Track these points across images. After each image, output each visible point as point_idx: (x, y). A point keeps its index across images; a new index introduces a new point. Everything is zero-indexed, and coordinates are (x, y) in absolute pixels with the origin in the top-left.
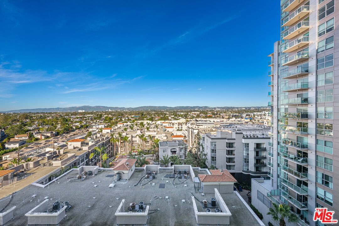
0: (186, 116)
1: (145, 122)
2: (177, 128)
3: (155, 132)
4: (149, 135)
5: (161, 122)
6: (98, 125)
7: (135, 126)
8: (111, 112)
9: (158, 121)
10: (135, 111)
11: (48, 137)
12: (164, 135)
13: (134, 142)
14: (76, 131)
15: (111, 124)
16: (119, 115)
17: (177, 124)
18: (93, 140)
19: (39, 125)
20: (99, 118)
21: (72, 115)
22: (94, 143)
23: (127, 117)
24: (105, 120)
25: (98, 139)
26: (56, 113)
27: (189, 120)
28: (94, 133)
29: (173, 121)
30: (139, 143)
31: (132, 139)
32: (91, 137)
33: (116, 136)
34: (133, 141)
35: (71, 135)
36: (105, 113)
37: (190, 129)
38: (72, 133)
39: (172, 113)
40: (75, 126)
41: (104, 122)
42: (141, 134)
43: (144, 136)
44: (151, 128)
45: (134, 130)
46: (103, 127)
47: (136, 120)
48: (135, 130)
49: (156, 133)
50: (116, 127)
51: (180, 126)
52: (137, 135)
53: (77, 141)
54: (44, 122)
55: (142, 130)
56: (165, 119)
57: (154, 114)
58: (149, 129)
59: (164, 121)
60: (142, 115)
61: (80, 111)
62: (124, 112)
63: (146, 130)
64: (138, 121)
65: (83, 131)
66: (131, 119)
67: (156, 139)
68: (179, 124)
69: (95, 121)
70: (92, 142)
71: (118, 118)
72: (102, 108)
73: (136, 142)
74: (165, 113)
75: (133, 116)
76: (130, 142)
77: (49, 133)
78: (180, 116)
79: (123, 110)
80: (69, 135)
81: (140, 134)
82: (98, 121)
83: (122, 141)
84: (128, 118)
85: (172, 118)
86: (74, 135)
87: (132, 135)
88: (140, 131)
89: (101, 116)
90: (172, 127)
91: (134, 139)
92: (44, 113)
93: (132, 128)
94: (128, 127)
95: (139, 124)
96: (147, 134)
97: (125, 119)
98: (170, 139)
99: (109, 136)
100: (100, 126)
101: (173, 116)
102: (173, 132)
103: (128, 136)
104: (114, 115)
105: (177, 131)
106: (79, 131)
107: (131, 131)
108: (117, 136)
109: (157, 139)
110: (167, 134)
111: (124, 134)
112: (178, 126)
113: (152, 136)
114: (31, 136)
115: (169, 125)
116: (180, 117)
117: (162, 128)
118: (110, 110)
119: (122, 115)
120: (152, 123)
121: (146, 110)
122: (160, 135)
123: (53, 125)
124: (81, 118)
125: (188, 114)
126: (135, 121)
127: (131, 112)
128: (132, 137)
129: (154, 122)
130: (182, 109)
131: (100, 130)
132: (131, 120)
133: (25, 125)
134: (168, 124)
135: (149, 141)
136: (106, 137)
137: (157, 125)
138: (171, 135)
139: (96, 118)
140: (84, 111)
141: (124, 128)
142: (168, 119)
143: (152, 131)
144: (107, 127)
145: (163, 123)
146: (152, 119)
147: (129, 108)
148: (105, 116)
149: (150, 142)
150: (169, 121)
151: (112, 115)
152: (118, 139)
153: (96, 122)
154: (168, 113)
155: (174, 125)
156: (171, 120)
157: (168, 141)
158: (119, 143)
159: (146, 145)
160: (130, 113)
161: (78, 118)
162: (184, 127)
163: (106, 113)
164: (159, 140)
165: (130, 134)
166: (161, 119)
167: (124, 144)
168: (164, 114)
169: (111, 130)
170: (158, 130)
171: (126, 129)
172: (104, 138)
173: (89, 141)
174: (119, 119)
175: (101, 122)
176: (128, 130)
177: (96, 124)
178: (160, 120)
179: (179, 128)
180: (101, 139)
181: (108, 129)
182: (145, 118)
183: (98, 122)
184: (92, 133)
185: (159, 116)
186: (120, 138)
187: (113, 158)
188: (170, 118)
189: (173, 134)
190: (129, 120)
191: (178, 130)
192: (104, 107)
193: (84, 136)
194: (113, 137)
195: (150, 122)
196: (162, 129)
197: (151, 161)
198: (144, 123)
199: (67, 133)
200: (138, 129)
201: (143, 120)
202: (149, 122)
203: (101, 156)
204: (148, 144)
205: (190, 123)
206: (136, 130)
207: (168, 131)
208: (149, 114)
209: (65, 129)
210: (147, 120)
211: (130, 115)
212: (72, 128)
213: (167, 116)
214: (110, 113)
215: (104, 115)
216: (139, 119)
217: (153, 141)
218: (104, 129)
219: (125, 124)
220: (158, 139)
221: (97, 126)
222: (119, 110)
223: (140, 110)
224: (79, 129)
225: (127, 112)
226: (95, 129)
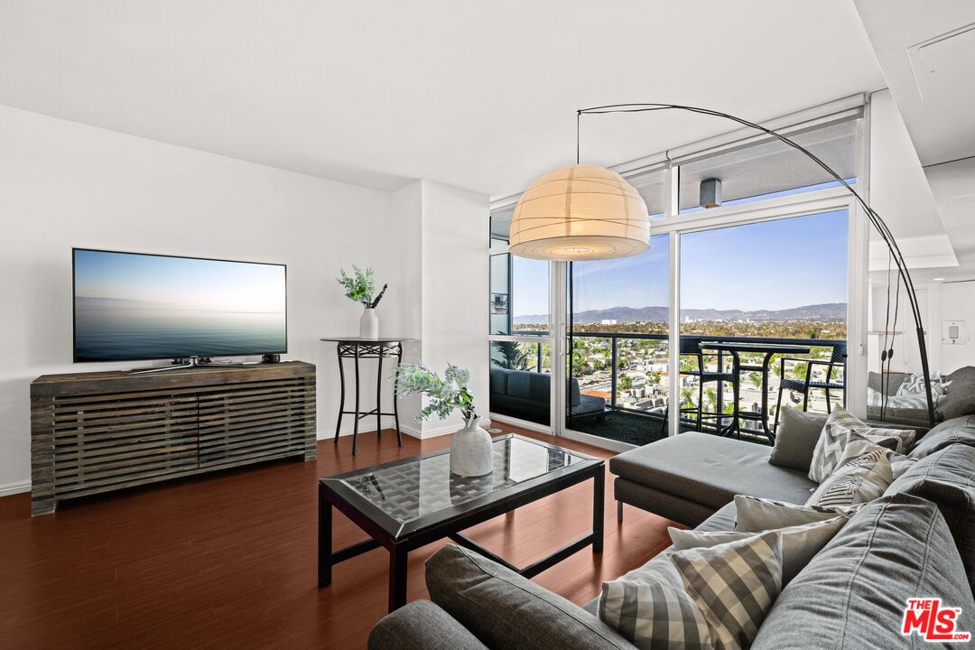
6: (651, 363)
8: (690, 325)
10: (781, 322)
14: (598, 372)
15: (690, 363)
18: (634, 400)
20: (653, 344)
25: (646, 399)
28: (638, 383)
32: (629, 392)
38: (587, 379)
40: (593, 361)
41: (667, 355)
46: (664, 370)
61: (606, 322)
62: (737, 325)
69: (643, 351)
70: (632, 404)
79: (732, 320)
80: (580, 382)
82: (650, 351)
86: (592, 381)
93: (757, 382)
95: (791, 371)
100: (656, 367)
106: (604, 375)
121: (834, 320)
131: (654, 378)
136: (669, 396)
139: (646, 343)
140: (614, 322)
147: (759, 312)
153: (646, 353)
169: (684, 381)
172: (664, 399)
173: (626, 400)
175: (659, 356)
177: (645, 358)
180: (654, 401)
183: (652, 354)
184: (634, 383)
186: (712, 405)
194: (690, 400)
212: (586, 365)
214: (688, 329)
218: (665, 375)
221: (649, 367)
222: (720, 320)
223: (805, 320)
224: (602, 369)
225: (747, 326)
226: (643, 375)
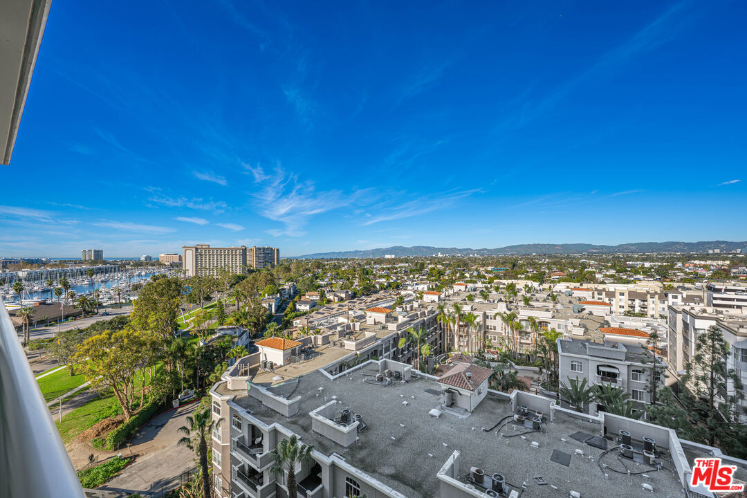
0: (663, 274)
1: (520, 284)
2: (627, 309)
3: (547, 310)
4: (529, 318)
5: (568, 287)
6: (417, 284)
7: (494, 292)
8: (442, 258)
9: (559, 282)
10: (495, 256)
11: (341, 299)
12: (577, 322)
13: (491, 329)
14: (381, 292)
15: (442, 284)
16: (459, 266)
17: (626, 294)
18: (405, 313)
19: (332, 279)
20: (418, 270)
21: (375, 263)
22: (406, 319)
23: (477, 270)
24: (430, 274)
25: (414, 312)
26: (353, 259)
27: (675, 285)
28: (408, 299)
29: (611, 287)
30: (504, 334)
31: (485, 321)
32: (402, 307)
33: (448, 311)
34: (488, 326)
35: (372, 298)
36: (430, 260)
37: (679, 317)
38: (374, 297)
39: (608, 261)
40: (379, 283)
41: (427, 279)
42: (508, 312)
43: (517, 318)
44: (537, 300)
45: (492, 300)
46: (426, 289)
47: (497, 277)
48: (494, 301)
49: (549, 315)
50: (451, 292)
51: (637, 303)
52: (497, 314)
53: (380, 311)
54: (338, 274)
55: (511, 302)
56: (583, 277)
57: (548, 263)
58: (532, 303)
59: (578, 285)
60: (514, 266)
61: (388, 256)
62: (470, 259)
63: (522, 304)
64: (503, 281)
65: (390, 294)
66: (486, 275)
67: (549, 330)
68: (633, 296)
69: (412, 276)
70: (404, 317)
71: (457, 273)
72: (425, 250)
73: (495, 329)
74: (583, 263)
75: (490, 268)
76: (480, 327)
77: (343, 293)
78: (637, 272)
79: (467, 255)
80: (369, 300)
81: (505, 313)
82: (417, 276)
83: (461, 323)
84: (479, 273)
85: (606, 276)
86: (377, 299)
87: (485, 313)
88: (504, 304)
89: (422, 266)
90: (607, 301)
91: (489, 322)
92: (338, 259)
93: (485, 297)
94: (478, 292)
95: (504, 288)
96: (524, 313)
97: (471, 275)
98: (596, 335)
99: (435, 307)
100: (420, 287)
101: (612, 272)
102: (607, 318)
103: (476, 313)
104: (448, 265)
105: (625, 315)
106: (385, 294)
107: (482, 303)
108: (451, 310)
109: (553, 330)
110: (584, 322)
111: (466, 309)
112: (630, 302)
113: (537, 320)
114: (322, 295)
115: (597, 296)
116: (638, 276)
117: (570, 302)
118: (440, 255)
119: (466, 265)
120: (541, 287)
121: (525, 255)
122: (562, 321)
123: (348, 279)
124: (389, 269)
125: (672, 267)
126: (495, 281)
127: (487, 258)
128: (486, 316)
129: (546, 286)
130: (646, 251)
131: (419, 296)
132: (485, 277)
133: (317, 278)
134: (591, 293)
135: (529, 333)
136: (429, 309)
137: (555, 294)
138: (602, 326)
139: (414, 271)
140: (393, 256)
141: (467, 294)
142: (594, 280)
143: (539, 309)
144: (433, 289)
145: (575, 288)
146: (541, 278)
147: (482, 250)
148: (430, 266)
149: (532, 335)
150: (596, 286)
151: (443, 265)
152: (454, 317)
153: (414, 277)
154: (592, 262)
155: (614, 296)
156: (603, 283)
157: (588, 340)
158: (456, 326)
159: (522, 341)
160: (483, 260)
161: (383, 269)
162: (654, 307)
163: (432, 260)
164: (561, 334)
165: (480, 310)
166: (571, 278)
167: (467, 331)
168: (580, 264)
169: (439, 297)
170: (559, 306)
171: (471, 298)
172: (426, 311)
173: (400, 313)
174: (458, 275)
175: (422, 279)
176: (477, 300)
177: (413, 281)
178: (565, 281)
179: (633, 307)
180: (419, 313)
181: (435, 294)
182: (523, 274)
183: (417, 278)
184: (406, 300)
185: (562, 270)
186: (457, 315)
187: (442, 356)
188: (599, 276)
189: (607, 323)
190: (480, 276)
191: (629, 312)
192: (429, 248)
193: (391, 304)
194: (443, 311)
195: (536, 285)
196: (571, 306)
197: (535, 383)
198: (518, 287)
199: (368, 295)
200: (500, 300)
201: (516, 278)
202: (530, 283)
203: (418, 347)
204: (527, 339)
205: (680, 296)
206: (496, 302)
207: (591, 313)
208: (532, 264)
209: (365, 288)
210: (528, 278)
211: (483, 265)
212: (374, 287)
213: (590, 269)
214: (440, 261)
215: (429, 264)
216: (505, 277)
217: (540, 335)
218: (427, 293)
219: (470, 285)
220: (558, 331)
221: (415, 287)
222: (459, 255)
223: (509, 255)
224: (385, 289)
225: (476, 258)
226: (412, 293)
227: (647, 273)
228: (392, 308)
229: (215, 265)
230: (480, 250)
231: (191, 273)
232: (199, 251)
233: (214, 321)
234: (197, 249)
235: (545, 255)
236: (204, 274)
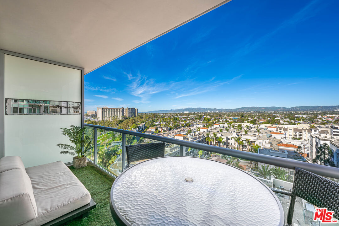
0: (312, 121)
2: (293, 136)
3: (255, 136)
4: (247, 139)
5: (266, 126)
6: (198, 124)
7: (232, 128)
8: (210, 113)
9: (262, 124)
10: (234, 112)
11: (165, 131)
12: (267, 141)
13: (230, 144)
14: (182, 128)
15: (209, 124)
16: (217, 117)
17: (293, 130)
18: (192, 137)
19: (161, 122)
20: (199, 118)
21: (180, 115)
22: (192, 139)
23: (225, 118)
24: (204, 120)
25: (196, 136)
26: (170, 113)
27: (316, 125)
28: (194, 131)
29: (285, 126)
30: (235, 146)
31: (227, 141)
32: (191, 134)
33: (211, 136)
34: (228, 143)
35: (178, 130)
36: (204, 114)
37: (314, 140)
38: (179, 130)
39: (286, 115)
40: (181, 124)
41: (203, 122)
42: (237, 137)
43: (241, 139)
44: (251, 132)
45: (230, 132)
46: (202, 127)
47: (234, 121)
48: (231, 132)
49: (256, 138)
50: (213, 128)
51: (298, 133)
52: (232, 137)
53: (181, 136)
54: (163, 120)
55: (239, 133)
56: (274, 121)
57: (258, 116)
58: (248, 133)
59: (270, 125)
60: (242, 116)
61: (185, 112)
62: (222, 113)
63: (244, 133)
64: (236, 123)
65: (186, 129)
66: (229, 120)
67: (256, 144)
68: (296, 130)
69: (196, 121)
70: (191, 138)
71: (216, 120)
72: (202, 109)
73: (231, 144)
74: (274, 115)
75: (231, 118)
76: (225, 143)
77: (165, 128)
78: (299, 120)
79: (221, 111)
80: (177, 131)
81: (236, 137)
82: (198, 121)
83: (216, 141)
84: (226, 120)
85: (285, 121)
87: (227, 137)
88: (236, 133)
89: (201, 116)
90: (284, 133)
91: (229, 141)
92: (163, 113)
93: (228, 130)
94: (225, 128)
95: (236, 126)
96: (244, 137)
97: (222, 120)
98: (275, 147)
99: (205, 135)
100: (199, 126)
101: (288, 120)
102: (281, 140)
103: (223, 137)
104: (212, 116)
105: (292, 139)
106: (184, 129)
107: (226, 133)
108: (212, 136)
110: (271, 141)
111: (219, 135)
112: (294, 133)
113: (250, 141)
114: (156, 129)
115: (279, 130)
116: (300, 122)
117: (266, 133)
118: (209, 112)
119: (220, 116)
120: (254, 126)
121: (247, 112)
122: (261, 141)
123: (168, 122)
124: (186, 118)
125: (316, 118)
126: (233, 123)
127: (230, 113)
128: (227, 139)
129: (256, 126)
130: (304, 110)
131: (198, 129)
132: (229, 122)
133: (154, 121)
134: (276, 129)
135: (247, 146)
136: (202, 135)
137: (259, 129)
138: (279, 143)
139: (197, 118)
140: (188, 112)
141: (220, 129)
142: (279, 123)
143: (251, 136)
144: (205, 127)
145: (269, 127)
146: (254, 122)
147: (228, 109)
148: (204, 117)
149: (248, 147)
150: (279, 126)
151: (210, 116)
152: (213, 139)
153: (197, 122)
154: (279, 115)
155: (287, 130)
156: (283, 124)
157: (271, 149)
158: (214, 143)
159: (243, 149)
160: (228, 114)
161: (183, 118)
162: (306, 135)
163: (205, 114)
164: (260, 146)
165: (225, 136)
166: (268, 122)
167: (219, 145)
168: (273, 116)
169: (207, 130)
170: (261, 135)
171: (221, 131)
172: (201, 136)
173: (189, 137)
174: (217, 120)
175: (201, 122)
176: (224, 131)
177: (196, 123)
178: (265, 123)
179: (296, 135)
180: (198, 137)
181: (205, 129)
182: (246, 120)
183: (198, 122)
184: (192, 131)
185: (264, 119)
186: (215, 138)
187: (208, 156)
188: (281, 121)
189: (281, 142)
190: (227, 121)
191: (294, 138)
192: (204, 108)
194: (209, 136)
195: (251, 125)
196: (266, 134)
197: (249, 168)
198: (243, 126)
199: (176, 129)
200: (234, 132)
201: (243, 122)
202: (248, 124)
203: (197, 152)
204: (246, 149)
205: (317, 131)
206: (232, 132)
207: (275, 138)
208: (251, 116)
209: (175, 126)
210: (248, 122)
211: (228, 116)
212: (179, 125)
213: (278, 118)
214: (209, 114)
215: (204, 115)
216: (238, 122)
217: (251, 147)
218: (202, 128)
219: (221, 125)
220: (259, 145)
221: (197, 126)
222: (218, 112)
223: (240, 112)
224: (184, 126)
225: (225, 113)
226: (196, 128)
227: (304, 120)
228: (186, 134)
229: (111, 116)
230: (227, 110)
231: (100, 119)
232: (104, 109)
233: (110, 140)
234: (103, 109)
235: (257, 112)
236: (106, 119)
